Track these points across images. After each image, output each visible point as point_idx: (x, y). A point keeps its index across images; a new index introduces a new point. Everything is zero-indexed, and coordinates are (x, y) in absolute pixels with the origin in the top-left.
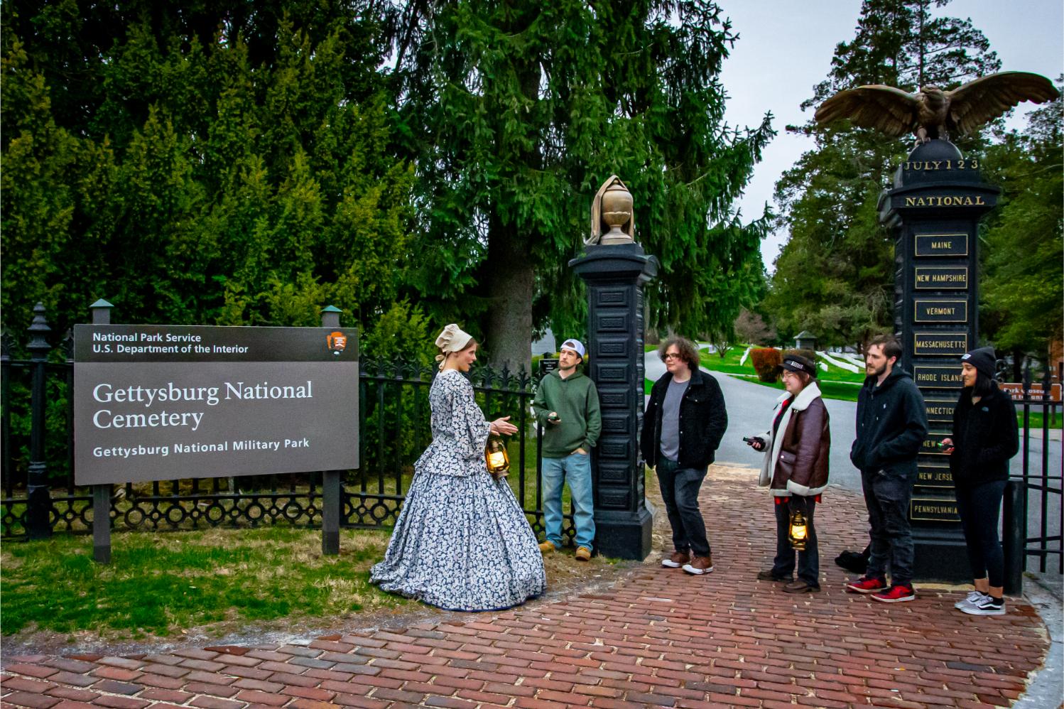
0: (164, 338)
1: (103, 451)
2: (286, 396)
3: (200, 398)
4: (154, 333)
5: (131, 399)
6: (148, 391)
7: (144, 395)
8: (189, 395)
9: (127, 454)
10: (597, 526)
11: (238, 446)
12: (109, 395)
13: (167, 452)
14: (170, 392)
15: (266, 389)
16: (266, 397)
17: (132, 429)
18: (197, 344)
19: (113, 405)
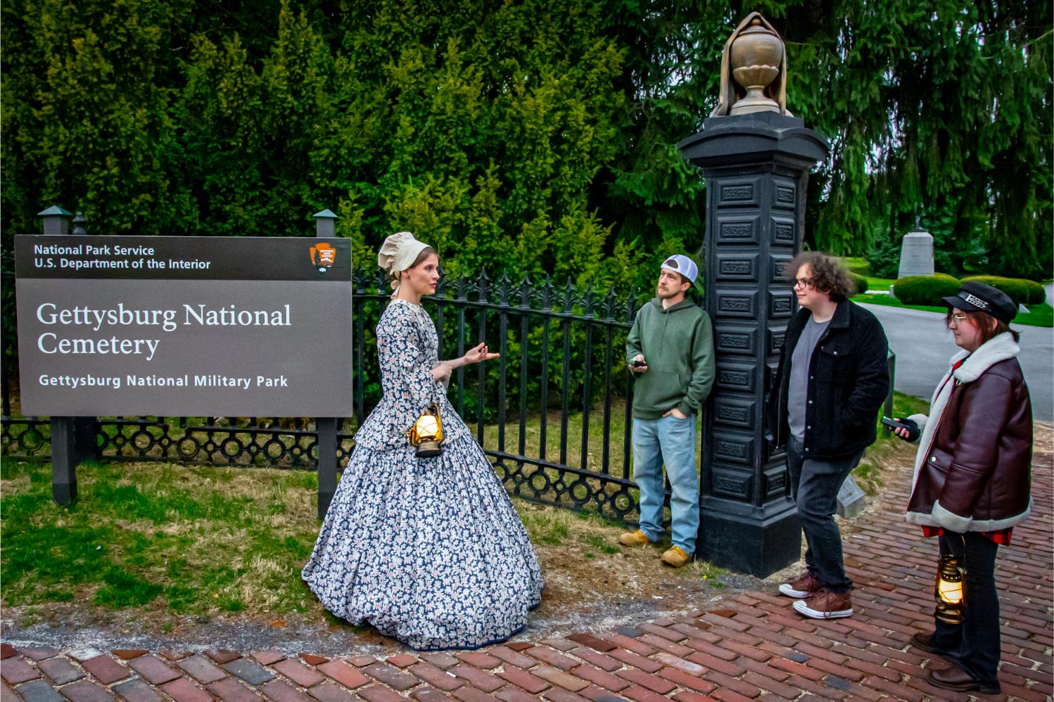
0: (112, 251)
1: (49, 379)
2: (257, 323)
3: (155, 322)
4: (100, 245)
5: (77, 322)
6: (96, 312)
7: (91, 316)
8: (142, 319)
9: (75, 384)
10: (702, 518)
11: (200, 381)
12: (54, 316)
13: (119, 384)
14: (121, 315)
15: (233, 313)
16: (233, 323)
17: (80, 356)
18: (149, 257)
19: (58, 328)
